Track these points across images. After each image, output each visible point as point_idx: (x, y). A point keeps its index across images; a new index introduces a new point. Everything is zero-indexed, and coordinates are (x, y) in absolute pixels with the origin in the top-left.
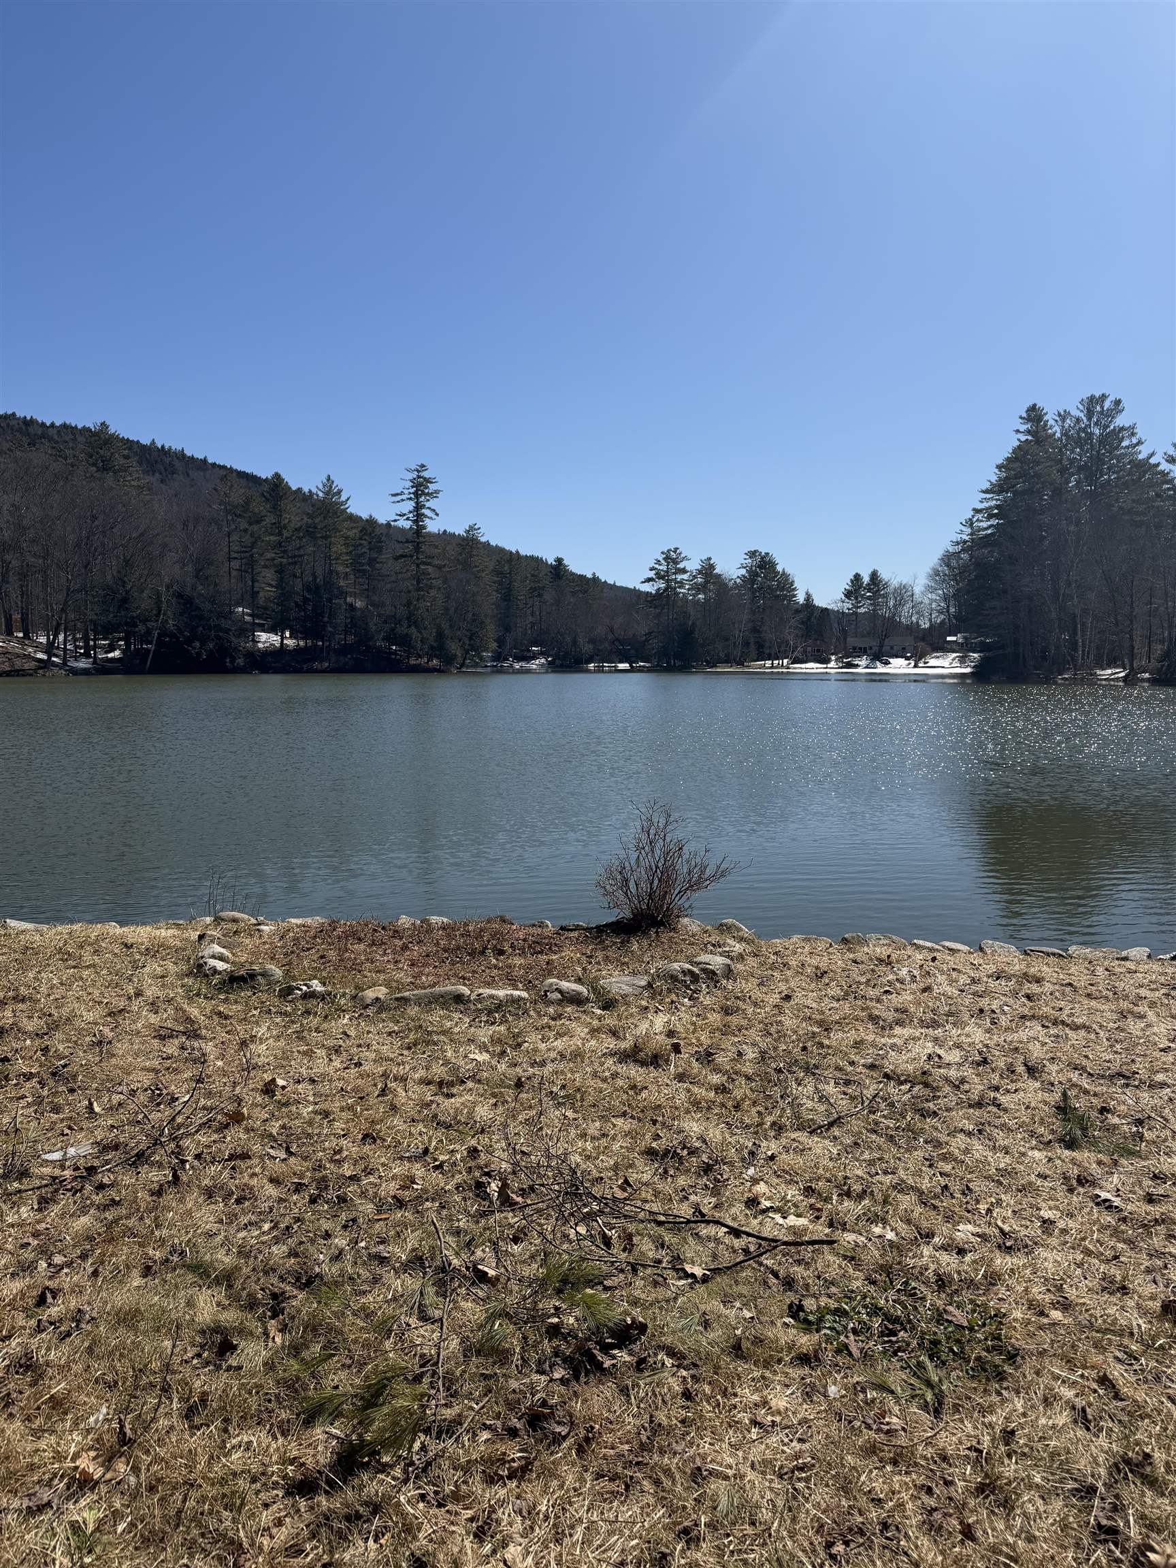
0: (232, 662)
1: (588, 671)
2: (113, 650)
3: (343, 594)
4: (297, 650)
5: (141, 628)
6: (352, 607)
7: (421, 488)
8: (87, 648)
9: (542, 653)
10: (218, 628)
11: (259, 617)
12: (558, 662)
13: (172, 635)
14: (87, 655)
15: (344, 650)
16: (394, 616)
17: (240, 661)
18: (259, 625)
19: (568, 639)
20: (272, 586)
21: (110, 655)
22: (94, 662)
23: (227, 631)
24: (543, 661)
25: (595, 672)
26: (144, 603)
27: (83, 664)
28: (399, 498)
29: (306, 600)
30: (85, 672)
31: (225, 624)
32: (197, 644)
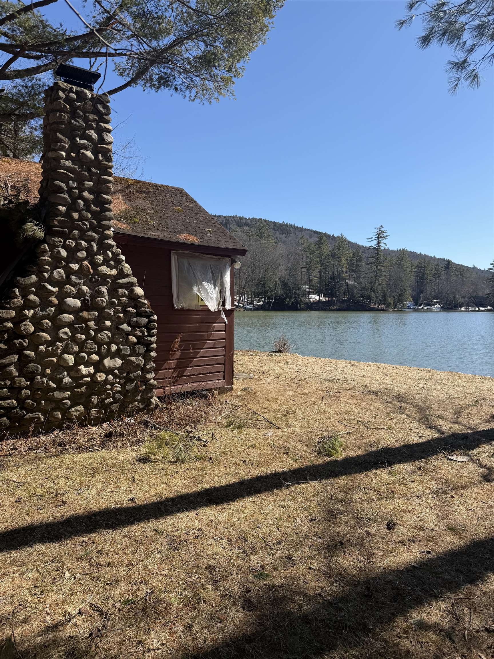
0: (300, 306)
1: (461, 311)
2: (260, 302)
3: (344, 279)
4: (325, 302)
5: (269, 294)
6: (348, 285)
7: (380, 235)
8: (251, 301)
9: (438, 302)
10: (296, 294)
11: (312, 289)
12: (446, 307)
13: (280, 297)
14: (251, 303)
15: (343, 301)
16: (365, 288)
17: (303, 306)
18: (311, 292)
19: (451, 296)
20: (316, 277)
21: (259, 304)
22: (253, 306)
23: (299, 295)
24: (438, 306)
25: (464, 311)
26: (271, 285)
27: (250, 306)
28: (371, 240)
29: (329, 282)
30: (250, 309)
31: (298, 292)
32: (288, 300)
